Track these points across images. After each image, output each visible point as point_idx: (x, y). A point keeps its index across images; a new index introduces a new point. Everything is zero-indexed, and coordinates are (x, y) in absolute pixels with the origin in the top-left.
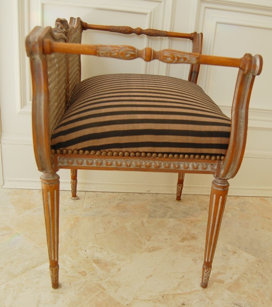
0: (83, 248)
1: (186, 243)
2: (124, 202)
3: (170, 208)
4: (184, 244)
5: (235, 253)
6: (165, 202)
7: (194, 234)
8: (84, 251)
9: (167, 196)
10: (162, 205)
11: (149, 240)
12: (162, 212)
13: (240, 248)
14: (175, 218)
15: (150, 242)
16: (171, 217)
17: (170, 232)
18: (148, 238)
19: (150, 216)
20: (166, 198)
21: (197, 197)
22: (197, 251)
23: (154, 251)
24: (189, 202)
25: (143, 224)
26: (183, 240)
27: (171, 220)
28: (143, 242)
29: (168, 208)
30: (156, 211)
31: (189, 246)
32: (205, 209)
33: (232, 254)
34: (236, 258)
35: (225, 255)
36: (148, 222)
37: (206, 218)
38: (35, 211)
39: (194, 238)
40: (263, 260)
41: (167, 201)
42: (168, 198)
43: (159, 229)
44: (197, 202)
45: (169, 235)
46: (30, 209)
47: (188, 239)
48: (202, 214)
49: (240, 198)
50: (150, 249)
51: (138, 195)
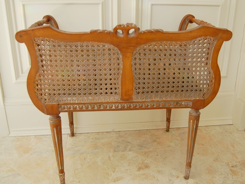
1: (142, 172)
2: (96, 140)
4: (140, 173)
6: (125, 137)
7: (147, 163)
9: (127, 132)
10: (123, 141)
11: (114, 172)
12: (123, 146)
13: (181, 172)
14: (133, 150)
15: (115, 173)
16: (130, 150)
17: (129, 163)
18: (113, 170)
19: (115, 151)
20: (126, 134)
21: (149, 132)
22: (150, 178)
23: (118, 180)
24: (143, 136)
25: (109, 158)
26: (139, 169)
27: (130, 153)
28: (109, 173)
29: (128, 142)
30: (119, 146)
31: (144, 174)
32: (155, 141)
33: (176, 178)
34: (179, 181)
35: (170, 180)
36: (113, 156)
37: (156, 149)
38: (31, 154)
39: (147, 167)
40: (199, 182)
41: (127, 137)
42: (127, 135)
43: (121, 161)
44: (149, 135)
45: (129, 166)
46: (28, 152)
47: (143, 169)
48: (153, 146)
49: (180, 129)
50: (115, 180)
51: (106, 133)
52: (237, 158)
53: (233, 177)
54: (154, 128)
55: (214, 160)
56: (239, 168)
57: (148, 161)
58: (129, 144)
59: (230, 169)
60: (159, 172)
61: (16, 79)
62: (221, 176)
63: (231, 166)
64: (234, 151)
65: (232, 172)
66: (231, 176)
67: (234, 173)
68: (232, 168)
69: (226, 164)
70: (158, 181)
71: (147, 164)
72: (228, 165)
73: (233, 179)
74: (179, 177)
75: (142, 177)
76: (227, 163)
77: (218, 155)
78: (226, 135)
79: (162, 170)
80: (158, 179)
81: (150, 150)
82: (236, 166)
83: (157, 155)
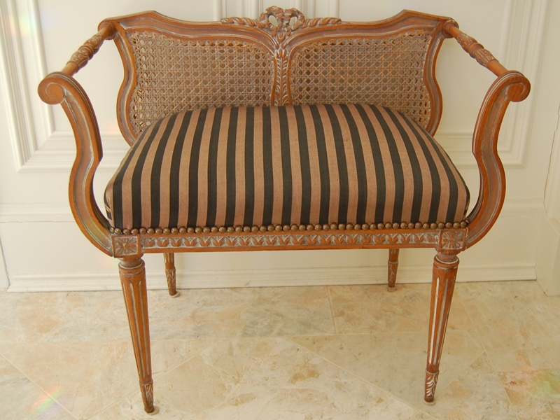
0: (129, 402)
1: (299, 385)
2: (205, 308)
3: (281, 315)
4: (295, 387)
5: (380, 400)
6: (273, 303)
7: (314, 366)
8: (130, 408)
9: (279, 290)
10: (268, 310)
11: (237, 382)
12: (265, 324)
13: (390, 390)
14: (287, 334)
15: (238, 385)
16: (280, 334)
17: (274, 363)
18: (237, 378)
19: (245, 334)
20: (276, 295)
21: (331, 290)
22: (316, 399)
23: (243, 402)
24: (315, 301)
25: (231, 349)
26: (296, 378)
27: (279, 339)
28: (226, 385)
29: (278, 315)
30: (257, 324)
31: (304, 391)
32: (342, 314)
33: (375, 403)
34: (381, 410)
35: (362, 407)
36: (240, 346)
37: (340, 332)
38: (56, 334)
39: (313, 374)
40: (427, 414)
41: (278, 302)
42: (279, 296)
43: (256, 358)
44: (329, 299)
45: (272, 370)
46: (48, 331)
47: (303, 378)
48: (334, 324)
49: (405, 287)
50: (237, 400)
51: (229, 291)
52: (528, 363)
53: (510, 407)
54: (344, 283)
55: (472, 366)
56: (528, 387)
57: (316, 361)
58: (280, 318)
59: (506, 389)
60: (339, 387)
61: (23, 163)
62: (481, 402)
63: (509, 380)
64: (524, 345)
65: (509, 395)
66: (505, 405)
67: (512, 397)
68: (511, 387)
69: (499, 375)
70: (334, 408)
71: (313, 368)
72: (504, 378)
73: (508, 411)
74: (382, 400)
75: (298, 398)
76: (502, 374)
77: (485, 353)
78: (513, 307)
79: (346, 383)
80: (333, 404)
81: (327, 334)
82: (521, 382)
83: (341, 348)
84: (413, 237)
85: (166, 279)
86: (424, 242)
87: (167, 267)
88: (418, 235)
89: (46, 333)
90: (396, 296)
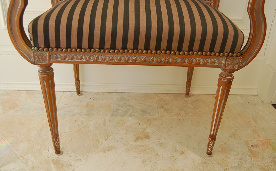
0: (47, 147)
1: (139, 142)
2: (94, 101)
3: (132, 107)
4: (137, 143)
5: (183, 153)
6: (128, 100)
7: (148, 133)
8: (47, 151)
9: (131, 94)
10: (125, 104)
11: (106, 139)
12: (123, 110)
13: (188, 147)
14: (134, 116)
15: (107, 141)
16: (131, 116)
17: (127, 131)
18: (106, 137)
19: (113, 115)
20: (130, 96)
21: (157, 96)
22: (148, 151)
23: (108, 151)
24: (149, 100)
25: (105, 122)
26: (138, 139)
27: (130, 118)
28: (101, 141)
29: (130, 106)
30: (119, 110)
31: (142, 146)
32: (162, 107)
33: (180, 154)
34: (183, 158)
35: (173, 156)
36: (110, 121)
37: (161, 116)
38: (17, 111)
39: (147, 137)
40: (208, 162)
41: (130, 100)
42: (131, 97)
43: (118, 128)
44: (156, 100)
45: (125, 134)
46: (14, 109)
47: (141, 139)
48: (158, 112)
49: (194, 96)
50: (105, 149)
51: (107, 94)
52: (259, 136)
53: (252, 159)
54: (164, 93)
55: (230, 136)
56: (260, 148)
57: (149, 130)
58: (131, 108)
59: (249, 149)
60: (161, 144)
61: (5, 25)
62: (237, 156)
63: (250, 145)
64: (256, 126)
65: (251, 153)
66: (250, 158)
67: (253, 154)
68: (252, 148)
69: (245, 142)
70: (157, 156)
71: (147, 134)
72: (247, 143)
73: (251, 162)
74: (184, 153)
75: (138, 150)
76: (246, 141)
77: (236, 130)
78: (248, 107)
79: (164, 143)
80: (157, 154)
81: (155, 117)
82: (257, 146)
83: (162, 124)
84: (209, 61)
85: (75, 86)
86: (215, 64)
87: (75, 80)
88: (212, 60)
89: (12, 110)
90: (189, 99)
